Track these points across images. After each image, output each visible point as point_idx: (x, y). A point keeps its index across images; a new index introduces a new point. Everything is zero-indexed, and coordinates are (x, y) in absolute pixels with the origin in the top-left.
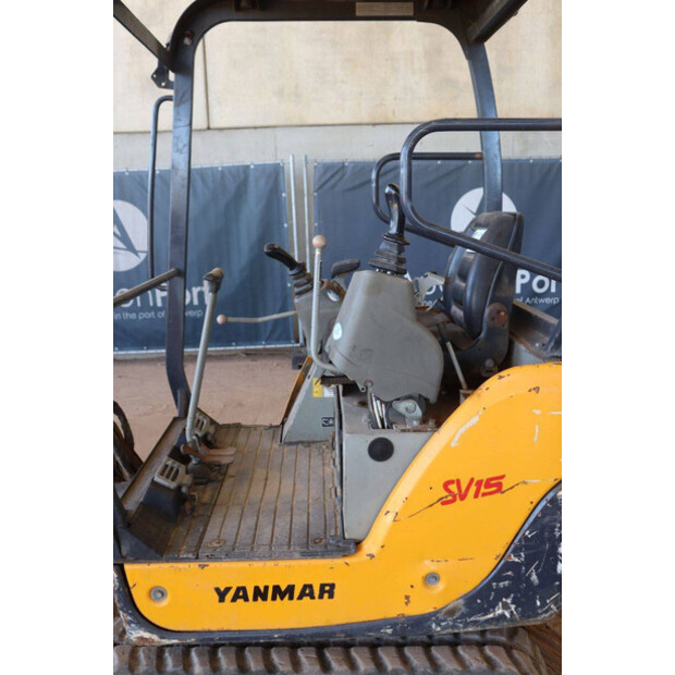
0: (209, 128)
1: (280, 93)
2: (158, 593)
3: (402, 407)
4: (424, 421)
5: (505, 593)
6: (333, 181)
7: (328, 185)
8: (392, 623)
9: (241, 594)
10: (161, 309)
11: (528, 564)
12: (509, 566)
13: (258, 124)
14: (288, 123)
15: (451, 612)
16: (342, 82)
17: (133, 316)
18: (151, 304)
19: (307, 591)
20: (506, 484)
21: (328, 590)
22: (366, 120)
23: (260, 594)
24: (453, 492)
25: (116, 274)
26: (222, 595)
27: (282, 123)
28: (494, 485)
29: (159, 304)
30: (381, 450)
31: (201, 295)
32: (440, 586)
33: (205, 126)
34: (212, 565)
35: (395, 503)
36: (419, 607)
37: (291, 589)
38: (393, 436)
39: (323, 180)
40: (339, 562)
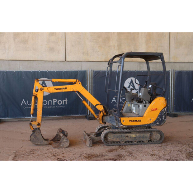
0: (65, 61)
1: (83, 53)
2: (123, 121)
3: (147, 102)
4: (149, 103)
5: (158, 121)
6: (97, 75)
7: (96, 76)
8: (147, 124)
9: (132, 121)
10: (54, 105)
11: (160, 118)
12: (158, 118)
13: (78, 60)
14: (85, 60)
15: (152, 123)
16: (98, 51)
17: (47, 107)
18: (52, 104)
19: (138, 121)
20: (157, 109)
21: (140, 121)
22: (104, 61)
23: (134, 121)
24: (152, 110)
25: (44, 96)
26: (130, 121)
27: (84, 60)
28: (156, 109)
29: (54, 104)
30: (145, 106)
31: (65, 102)
32: (152, 120)
33: (65, 60)
34: (129, 118)
35: (147, 111)
36: (149, 123)
37: (137, 120)
38: (146, 104)
39: (95, 75)
40: (141, 118)
